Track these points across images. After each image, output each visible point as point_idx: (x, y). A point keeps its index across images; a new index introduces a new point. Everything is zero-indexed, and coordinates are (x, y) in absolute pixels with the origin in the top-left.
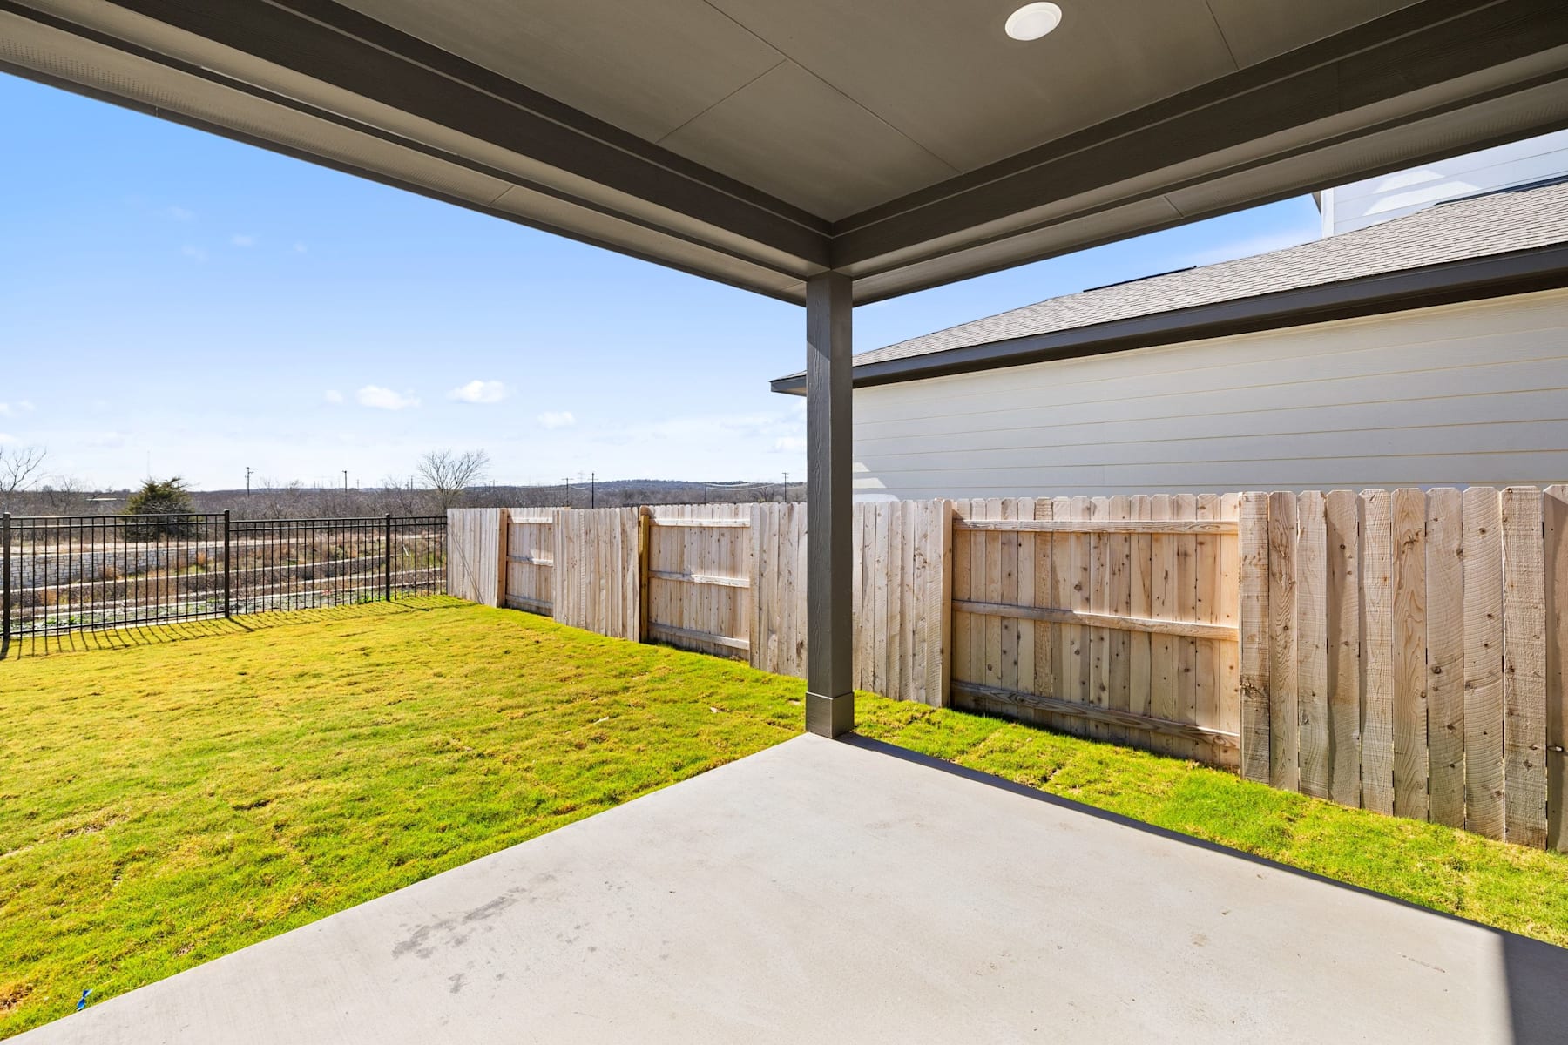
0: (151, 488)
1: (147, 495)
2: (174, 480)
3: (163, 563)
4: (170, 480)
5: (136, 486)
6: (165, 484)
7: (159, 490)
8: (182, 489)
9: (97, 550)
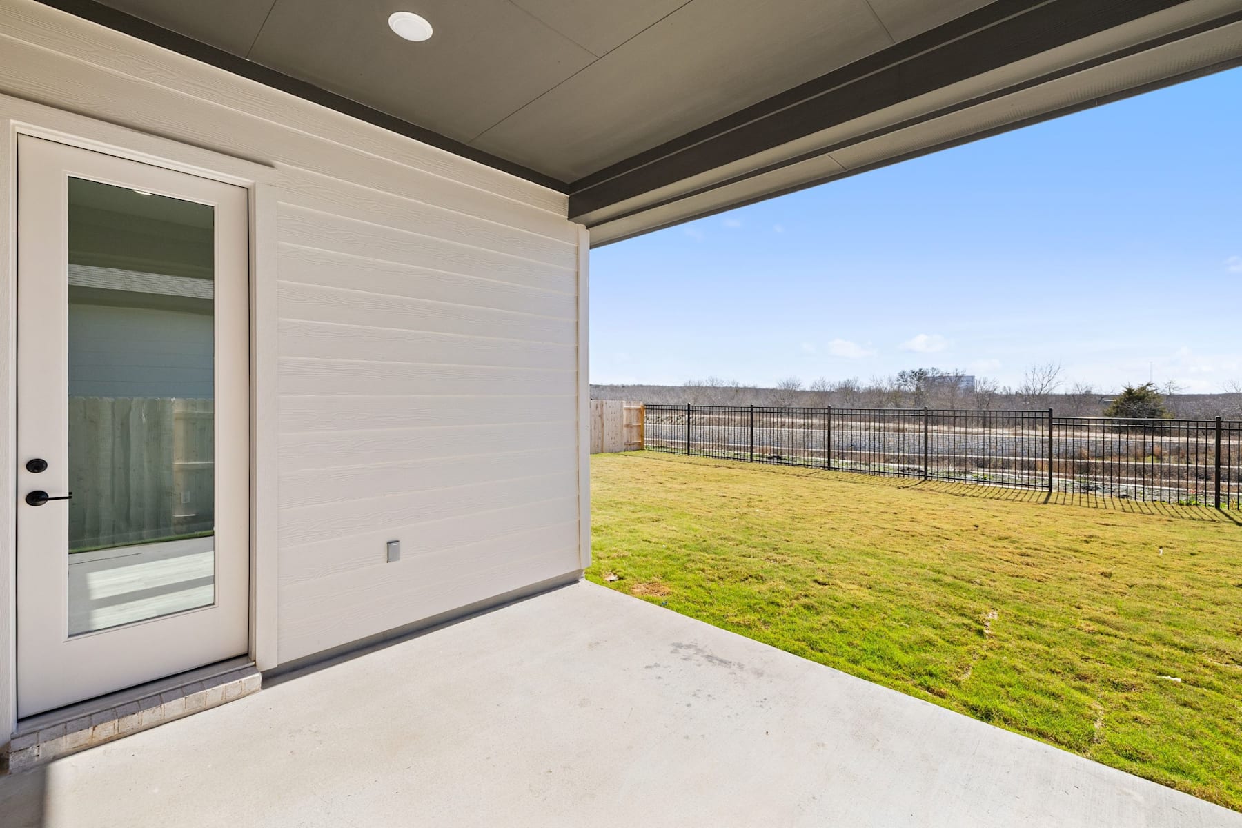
0: (1130, 391)
1: (1125, 396)
2: (1148, 385)
3: (1124, 451)
4: (1145, 384)
5: (1120, 390)
6: (1142, 388)
7: (1136, 393)
8: (1155, 392)
9: (1084, 437)
